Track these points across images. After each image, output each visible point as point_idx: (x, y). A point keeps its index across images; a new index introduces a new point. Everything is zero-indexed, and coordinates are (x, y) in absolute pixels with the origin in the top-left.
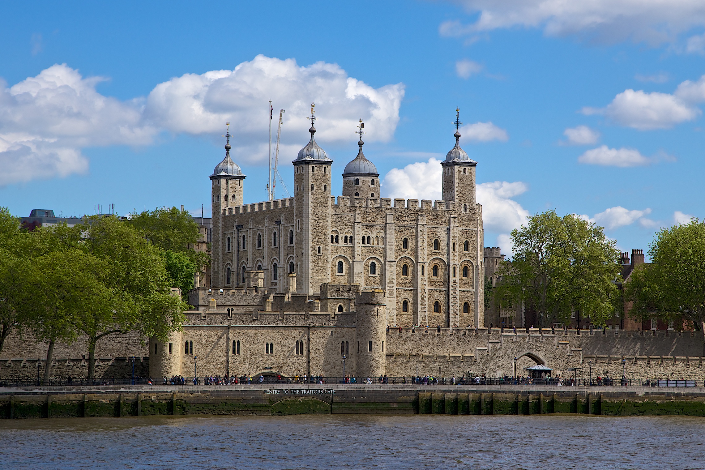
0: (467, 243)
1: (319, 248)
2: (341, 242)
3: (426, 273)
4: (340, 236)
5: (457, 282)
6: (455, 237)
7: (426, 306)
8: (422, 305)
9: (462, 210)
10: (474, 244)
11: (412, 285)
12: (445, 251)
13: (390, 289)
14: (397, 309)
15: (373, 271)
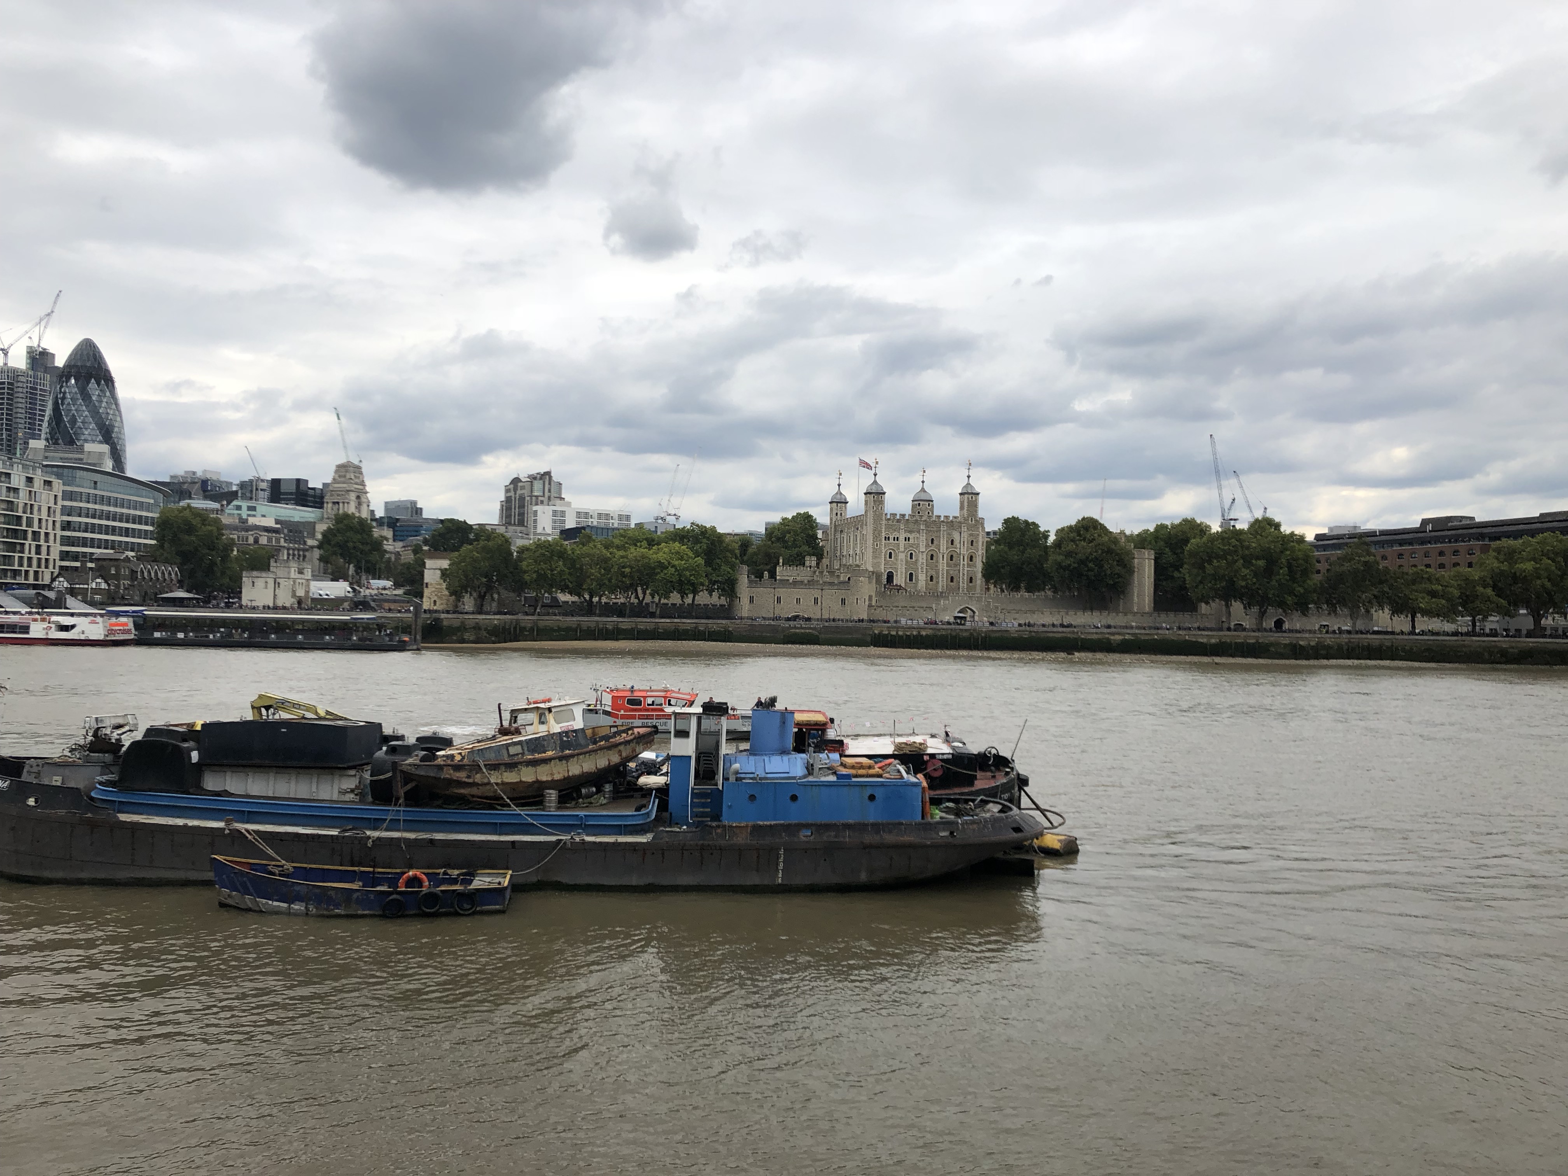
0: (972, 542)
1: (877, 544)
2: (891, 541)
3: (945, 559)
4: (891, 536)
5: (965, 565)
6: (964, 537)
7: (945, 579)
8: (942, 578)
9: (969, 521)
10: (977, 542)
11: (937, 566)
12: (958, 546)
13: (922, 568)
14: (926, 580)
15: (911, 558)
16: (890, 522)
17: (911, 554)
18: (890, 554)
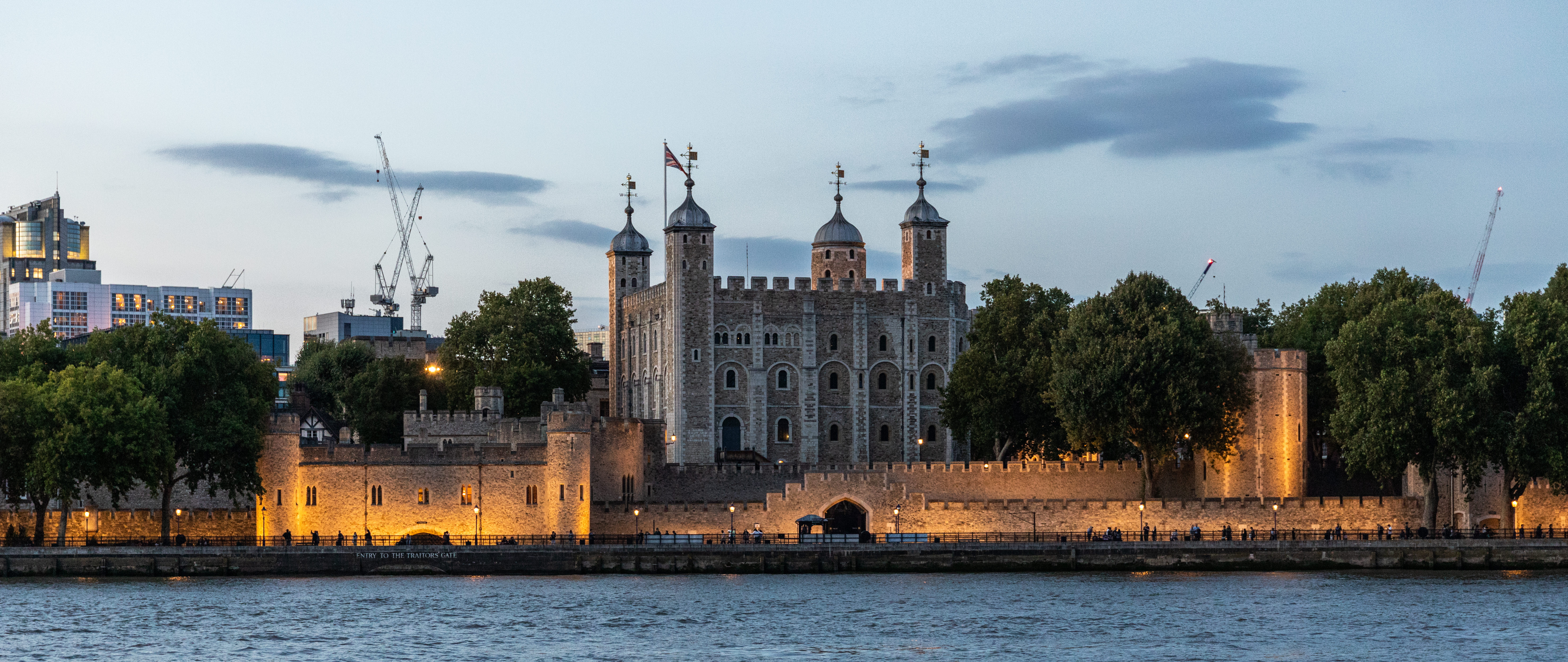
0: (932, 340)
1: (696, 352)
2: (732, 344)
3: (866, 385)
4: (730, 333)
5: (915, 397)
6: (911, 331)
7: (867, 433)
8: (860, 430)
9: (925, 292)
10: (944, 341)
11: (846, 403)
12: (898, 351)
13: (809, 408)
14: (821, 438)
15: (783, 384)
16: (728, 300)
17: (783, 374)
18: (731, 374)
